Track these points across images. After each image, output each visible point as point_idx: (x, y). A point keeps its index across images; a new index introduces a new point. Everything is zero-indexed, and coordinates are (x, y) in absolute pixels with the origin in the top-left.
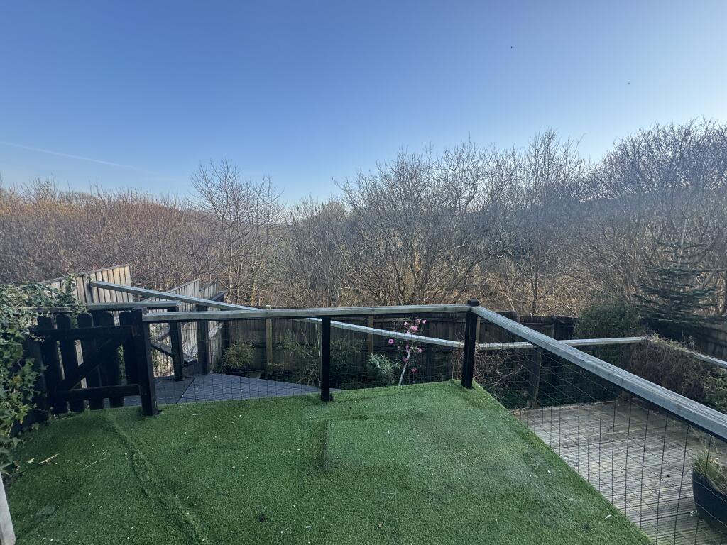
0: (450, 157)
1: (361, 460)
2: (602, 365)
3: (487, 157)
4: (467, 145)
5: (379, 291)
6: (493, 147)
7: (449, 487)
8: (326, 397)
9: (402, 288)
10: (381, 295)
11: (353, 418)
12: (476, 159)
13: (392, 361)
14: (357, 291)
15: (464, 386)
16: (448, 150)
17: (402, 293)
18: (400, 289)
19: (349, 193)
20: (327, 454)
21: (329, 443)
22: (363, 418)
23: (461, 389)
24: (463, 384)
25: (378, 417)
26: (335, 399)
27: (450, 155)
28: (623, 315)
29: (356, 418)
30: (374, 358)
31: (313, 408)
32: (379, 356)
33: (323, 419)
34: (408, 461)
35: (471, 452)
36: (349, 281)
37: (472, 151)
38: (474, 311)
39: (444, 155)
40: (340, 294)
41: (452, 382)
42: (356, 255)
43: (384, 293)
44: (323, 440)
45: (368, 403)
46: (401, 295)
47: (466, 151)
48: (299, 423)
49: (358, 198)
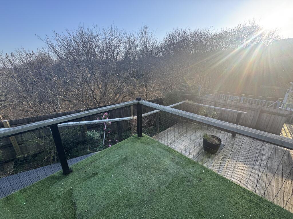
0: (106, 32)
1: (102, 202)
2: (203, 118)
3: (123, 34)
4: (113, 27)
5: (83, 100)
6: (125, 30)
7: (151, 191)
8: (67, 171)
9: (95, 96)
10: (84, 101)
11: (89, 178)
12: (118, 35)
13: (98, 131)
14: (70, 101)
15: (139, 137)
16: (104, 28)
17: (95, 99)
18: (94, 97)
19: (52, 46)
20: (78, 212)
21: (77, 203)
22: (96, 174)
23: (138, 138)
24: (138, 136)
25: (104, 170)
26: (74, 170)
27: (106, 31)
28: (176, 95)
29: (91, 176)
30: (89, 133)
31: (59, 183)
32: (91, 131)
33: (69, 188)
34: (128, 188)
35: (153, 167)
36: (64, 97)
37: (116, 31)
38: (140, 103)
39: (103, 31)
40: (60, 104)
41: (134, 136)
42: (65, 83)
43: (86, 99)
44: (73, 203)
45: (96, 164)
46: (94, 99)
47: (113, 30)
48: (50, 200)
49: (58, 49)
